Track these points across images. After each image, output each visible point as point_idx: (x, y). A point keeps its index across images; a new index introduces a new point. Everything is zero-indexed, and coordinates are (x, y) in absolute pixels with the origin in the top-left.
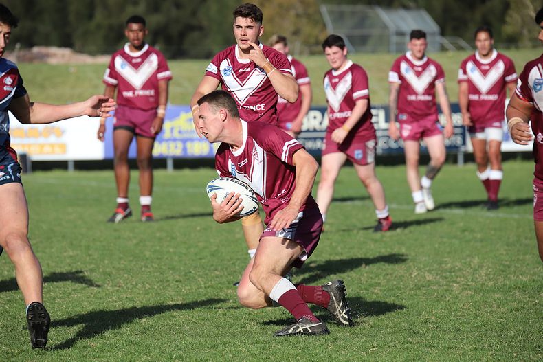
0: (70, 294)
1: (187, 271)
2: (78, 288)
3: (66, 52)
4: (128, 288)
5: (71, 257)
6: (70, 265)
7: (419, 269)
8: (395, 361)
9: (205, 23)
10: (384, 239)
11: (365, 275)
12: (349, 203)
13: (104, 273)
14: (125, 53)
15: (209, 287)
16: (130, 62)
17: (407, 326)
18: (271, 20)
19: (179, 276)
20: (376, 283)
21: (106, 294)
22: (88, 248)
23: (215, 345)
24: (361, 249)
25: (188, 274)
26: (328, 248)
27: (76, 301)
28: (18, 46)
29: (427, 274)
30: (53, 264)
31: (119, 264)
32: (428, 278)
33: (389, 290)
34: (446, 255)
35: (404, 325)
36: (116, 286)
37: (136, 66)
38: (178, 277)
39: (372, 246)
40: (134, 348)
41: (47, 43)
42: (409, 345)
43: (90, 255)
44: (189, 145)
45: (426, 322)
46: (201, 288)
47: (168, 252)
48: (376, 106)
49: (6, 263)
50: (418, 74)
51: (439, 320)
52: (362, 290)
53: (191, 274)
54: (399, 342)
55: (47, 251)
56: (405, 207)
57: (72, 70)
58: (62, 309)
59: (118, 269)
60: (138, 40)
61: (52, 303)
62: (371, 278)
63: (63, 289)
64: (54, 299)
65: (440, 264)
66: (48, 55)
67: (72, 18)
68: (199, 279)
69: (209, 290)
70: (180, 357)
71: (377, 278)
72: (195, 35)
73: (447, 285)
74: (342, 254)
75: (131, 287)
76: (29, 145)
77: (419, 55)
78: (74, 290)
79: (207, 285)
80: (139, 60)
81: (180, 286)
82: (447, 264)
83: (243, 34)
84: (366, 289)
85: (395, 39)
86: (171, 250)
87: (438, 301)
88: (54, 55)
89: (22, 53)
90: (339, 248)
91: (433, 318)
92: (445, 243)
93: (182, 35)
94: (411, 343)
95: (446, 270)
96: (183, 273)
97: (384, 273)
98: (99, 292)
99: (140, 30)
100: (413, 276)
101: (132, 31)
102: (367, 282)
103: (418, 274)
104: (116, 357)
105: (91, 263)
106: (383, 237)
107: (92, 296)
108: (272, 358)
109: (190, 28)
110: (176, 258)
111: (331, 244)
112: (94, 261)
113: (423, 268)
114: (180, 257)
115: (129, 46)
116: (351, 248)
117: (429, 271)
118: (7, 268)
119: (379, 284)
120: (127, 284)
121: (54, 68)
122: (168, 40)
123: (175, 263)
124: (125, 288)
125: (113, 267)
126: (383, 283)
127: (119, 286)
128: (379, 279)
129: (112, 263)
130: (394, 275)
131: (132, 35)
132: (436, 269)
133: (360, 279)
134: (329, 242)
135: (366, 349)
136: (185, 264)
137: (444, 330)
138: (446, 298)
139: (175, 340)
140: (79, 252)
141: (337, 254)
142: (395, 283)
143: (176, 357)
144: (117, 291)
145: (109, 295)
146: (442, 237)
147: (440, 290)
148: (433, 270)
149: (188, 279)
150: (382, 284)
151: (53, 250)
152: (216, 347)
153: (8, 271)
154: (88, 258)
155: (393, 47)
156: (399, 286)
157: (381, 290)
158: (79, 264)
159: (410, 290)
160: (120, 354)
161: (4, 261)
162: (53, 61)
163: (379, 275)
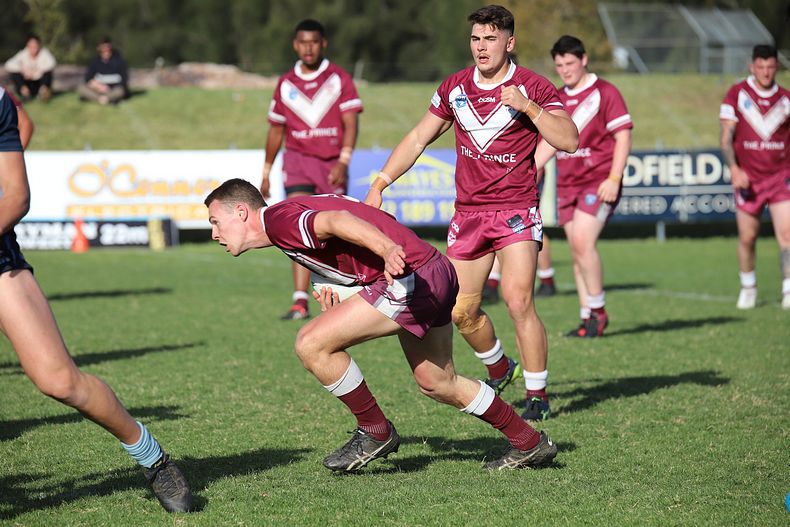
0: (234, 421)
1: (402, 390)
2: (246, 414)
3: (229, 71)
4: (317, 414)
5: (235, 367)
6: (233, 380)
7: (743, 390)
8: (707, 524)
9: (429, 29)
10: (691, 346)
11: (663, 398)
12: (638, 292)
13: (283, 392)
14: (295, 76)
15: (434, 413)
16: (302, 89)
17: (725, 473)
18: (526, 25)
19: (391, 396)
20: (680, 410)
21: (285, 423)
22: (259, 355)
23: (443, 499)
24: (657, 360)
25: (404, 395)
26: (608, 359)
27: (242, 431)
28: (160, 62)
29: (754, 398)
30: (210, 378)
31: (305, 379)
32: (755, 404)
33: (697, 421)
34: (783, 370)
35: (721, 472)
36: (299, 411)
37: (310, 94)
38: (388, 398)
39: (673, 355)
40: (326, 502)
41: (201, 58)
42: (727, 501)
43: (262, 366)
44: (405, 206)
45: (753, 467)
46: (422, 414)
47: (375, 362)
48: (680, 151)
49: (142, 376)
50: (764, 110)
51: (772, 465)
52: (657, 419)
53: (409, 395)
54: (713, 496)
55: (201, 359)
56: (721, 299)
57: (238, 97)
58: (222, 444)
59: (303, 387)
60: (311, 55)
61: (208, 435)
62: (672, 403)
63: (223, 414)
64: (211, 428)
65: (774, 383)
66: (202, 77)
67: (237, 22)
68: (420, 402)
69: (433, 417)
70: (392, 515)
71: (680, 403)
72: (414, 47)
73: (783, 413)
74: (628, 367)
75: (321, 413)
76: (175, 207)
77: (766, 82)
78: (239, 416)
79: (431, 411)
80: (314, 85)
81: (392, 412)
82: (785, 382)
83: (480, 48)
84: (663, 419)
85: (707, 53)
86: (380, 359)
87: (770, 437)
88: (213, 76)
89: (166, 72)
90: (624, 358)
91: (764, 462)
92: (780, 352)
93: (396, 47)
94: (730, 498)
95: (783, 392)
96: (397, 393)
97: (691, 395)
98: (275, 420)
99: (315, 41)
100: (733, 399)
101: (302, 42)
102: (665, 408)
103: (741, 397)
104: (300, 514)
105: (264, 378)
106: (688, 342)
107: (266, 424)
108: (526, 517)
109: (408, 37)
110: (387, 371)
111: (612, 351)
112: (268, 375)
113: (749, 389)
114: (391, 369)
115: (301, 66)
116: (642, 359)
117: (757, 393)
118: (143, 384)
119: (683, 411)
120: (315, 407)
121: (210, 94)
122: (376, 55)
123: (384, 379)
124: (313, 413)
125: (296, 384)
126: (690, 409)
127: (305, 411)
128: (683, 404)
129: (293, 378)
130: (706, 398)
131: (302, 49)
132: (767, 390)
133: (655, 403)
134: (609, 349)
135: (664, 506)
136: (400, 380)
137: (780, 480)
138: (782, 432)
139: (384, 490)
140: (247, 362)
141: (621, 367)
142: (707, 410)
143: (387, 515)
144: (301, 417)
145: (289, 424)
146: (776, 343)
147: (774, 420)
148: (762, 392)
149: (403, 401)
150: (687, 411)
151: (210, 358)
152: (444, 500)
153: (145, 388)
154: (259, 370)
155: (705, 65)
156: (713, 414)
157: (686, 421)
158: (247, 378)
159: (729, 420)
160: (305, 509)
161: (139, 373)
162: (210, 85)
163: (683, 398)
